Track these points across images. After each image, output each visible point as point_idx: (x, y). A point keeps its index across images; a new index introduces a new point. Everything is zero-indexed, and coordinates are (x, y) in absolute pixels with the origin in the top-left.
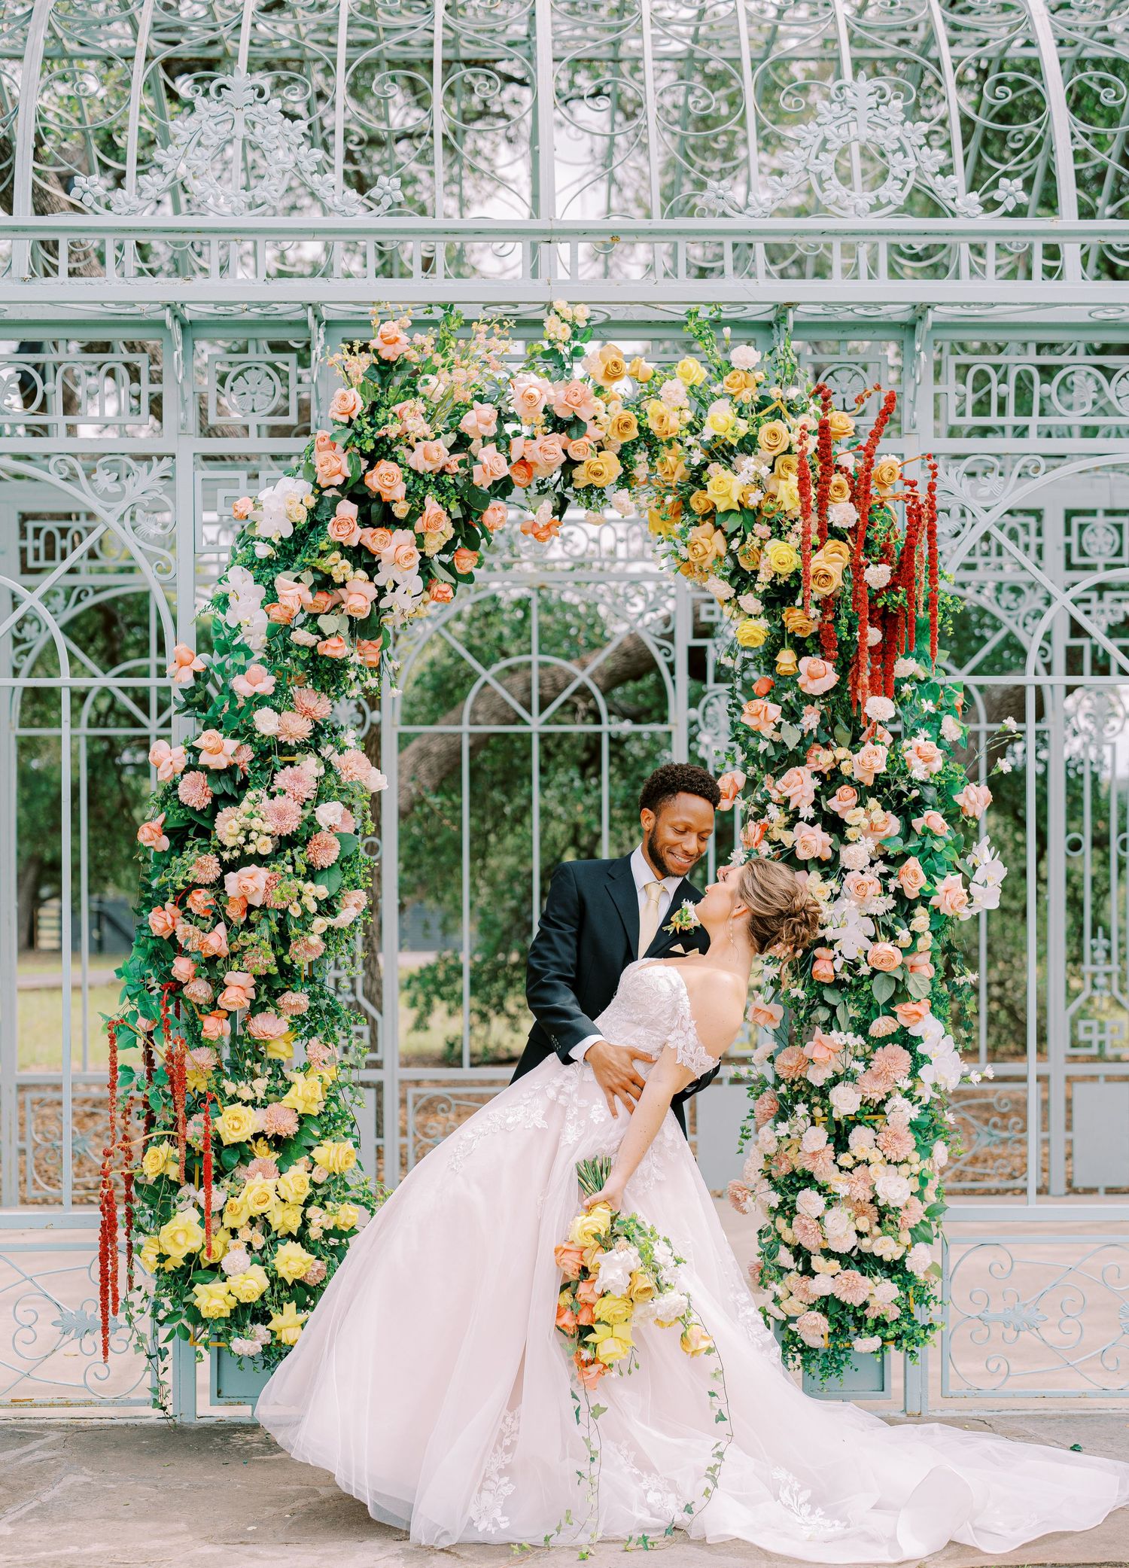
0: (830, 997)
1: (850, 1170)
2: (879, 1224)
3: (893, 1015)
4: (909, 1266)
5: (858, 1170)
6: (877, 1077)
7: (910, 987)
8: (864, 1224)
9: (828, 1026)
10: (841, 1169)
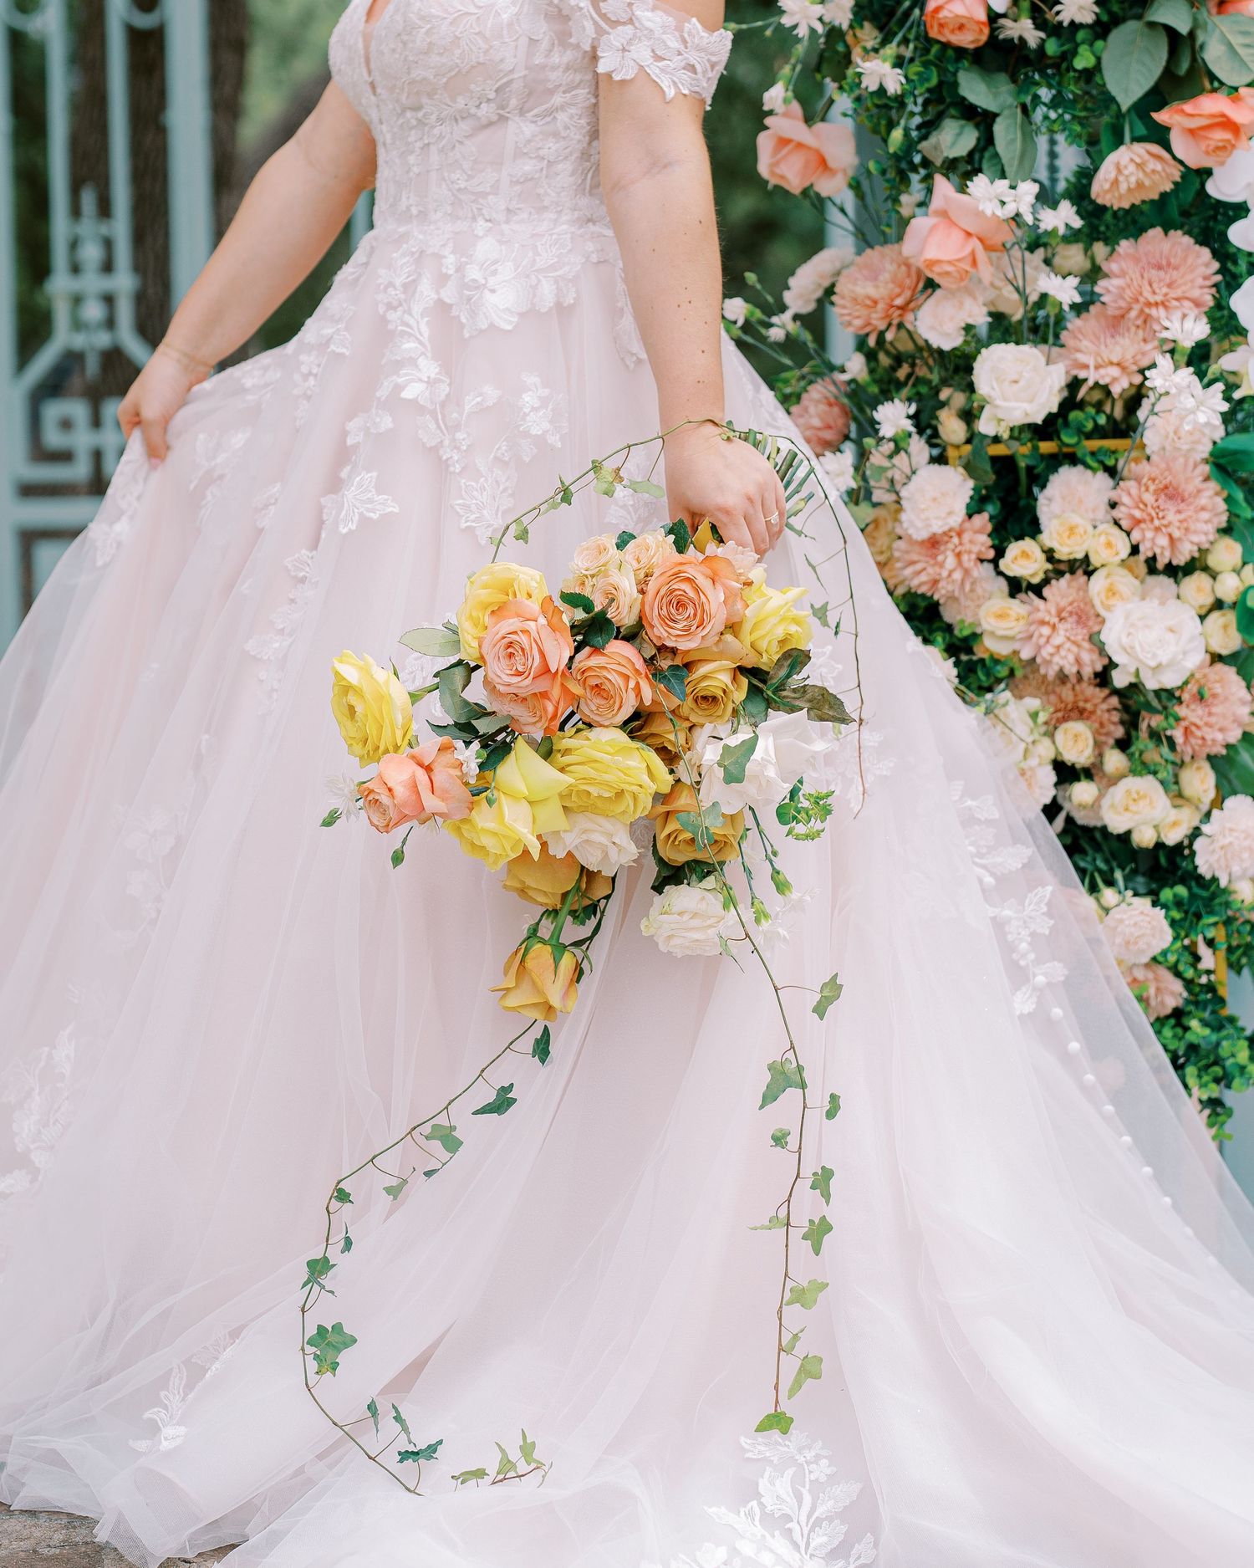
0: (975, 89)
1: (1037, 590)
2: (1123, 745)
3: (1159, 135)
4: (1205, 862)
5: (1061, 591)
6: (1116, 323)
7: (1214, 55)
8: (1076, 743)
9: (965, 169)
10: (1016, 587)
